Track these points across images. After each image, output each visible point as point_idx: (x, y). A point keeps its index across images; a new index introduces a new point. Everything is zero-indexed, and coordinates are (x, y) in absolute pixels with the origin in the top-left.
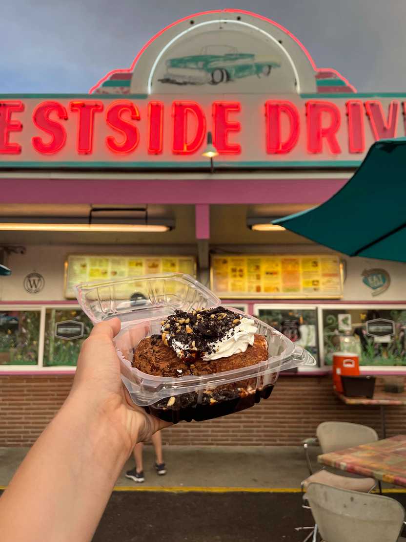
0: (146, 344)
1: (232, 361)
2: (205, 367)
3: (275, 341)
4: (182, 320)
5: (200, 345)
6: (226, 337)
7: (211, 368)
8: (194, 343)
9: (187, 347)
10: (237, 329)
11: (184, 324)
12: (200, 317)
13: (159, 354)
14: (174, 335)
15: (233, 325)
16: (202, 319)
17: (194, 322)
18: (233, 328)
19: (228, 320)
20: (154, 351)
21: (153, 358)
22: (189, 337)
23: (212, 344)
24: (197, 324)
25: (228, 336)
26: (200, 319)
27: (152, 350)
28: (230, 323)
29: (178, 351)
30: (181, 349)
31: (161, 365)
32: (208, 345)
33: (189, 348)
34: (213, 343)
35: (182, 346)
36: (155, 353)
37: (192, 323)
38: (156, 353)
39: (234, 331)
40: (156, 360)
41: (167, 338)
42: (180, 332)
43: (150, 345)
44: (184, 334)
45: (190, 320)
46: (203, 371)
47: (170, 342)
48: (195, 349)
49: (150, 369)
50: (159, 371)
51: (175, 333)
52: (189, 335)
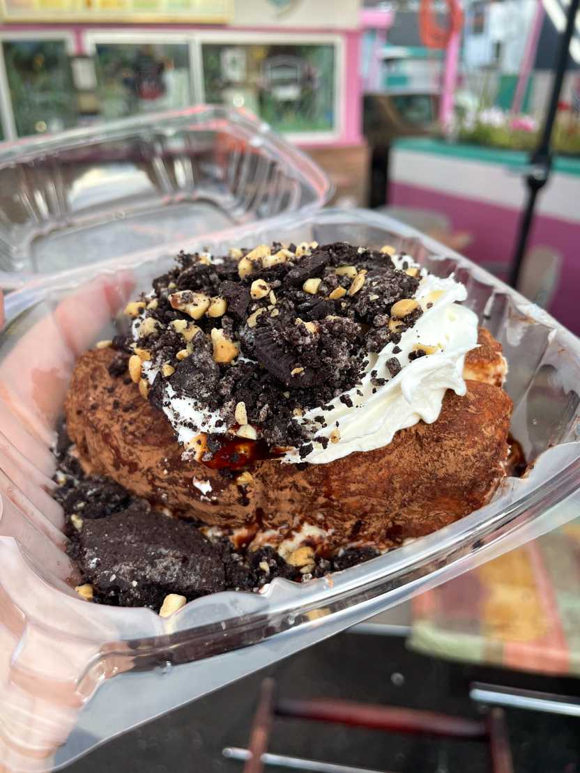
0: (95, 370)
1: (387, 458)
2: (291, 479)
3: (523, 341)
4: (199, 304)
5: (268, 418)
6: (366, 381)
7: (311, 483)
8: (241, 411)
9: (219, 424)
10: (409, 341)
11: (206, 322)
12: (264, 293)
13: (133, 415)
14: (167, 371)
15: (393, 326)
16: (273, 299)
17: (241, 312)
18: (396, 339)
19: (371, 304)
20: (116, 405)
21: (116, 428)
22: (222, 382)
23: (311, 414)
24: (252, 321)
25: (374, 373)
26: (265, 301)
27: (111, 400)
28: (381, 319)
29: (185, 436)
30: (195, 428)
31: (144, 456)
32: (299, 418)
33: (222, 430)
34: (318, 411)
35: (197, 417)
36: (120, 412)
37: (234, 320)
38: (126, 410)
39: (396, 350)
40: (124, 435)
41: (144, 376)
42: (190, 358)
43: (106, 375)
44: (202, 369)
45: (228, 304)
46: (281, 489)
47: (155, 394)
48: (249, 433)
49: (112, 462)
50: (138, 474)
51: (174, 361)
52: (223, 369)
